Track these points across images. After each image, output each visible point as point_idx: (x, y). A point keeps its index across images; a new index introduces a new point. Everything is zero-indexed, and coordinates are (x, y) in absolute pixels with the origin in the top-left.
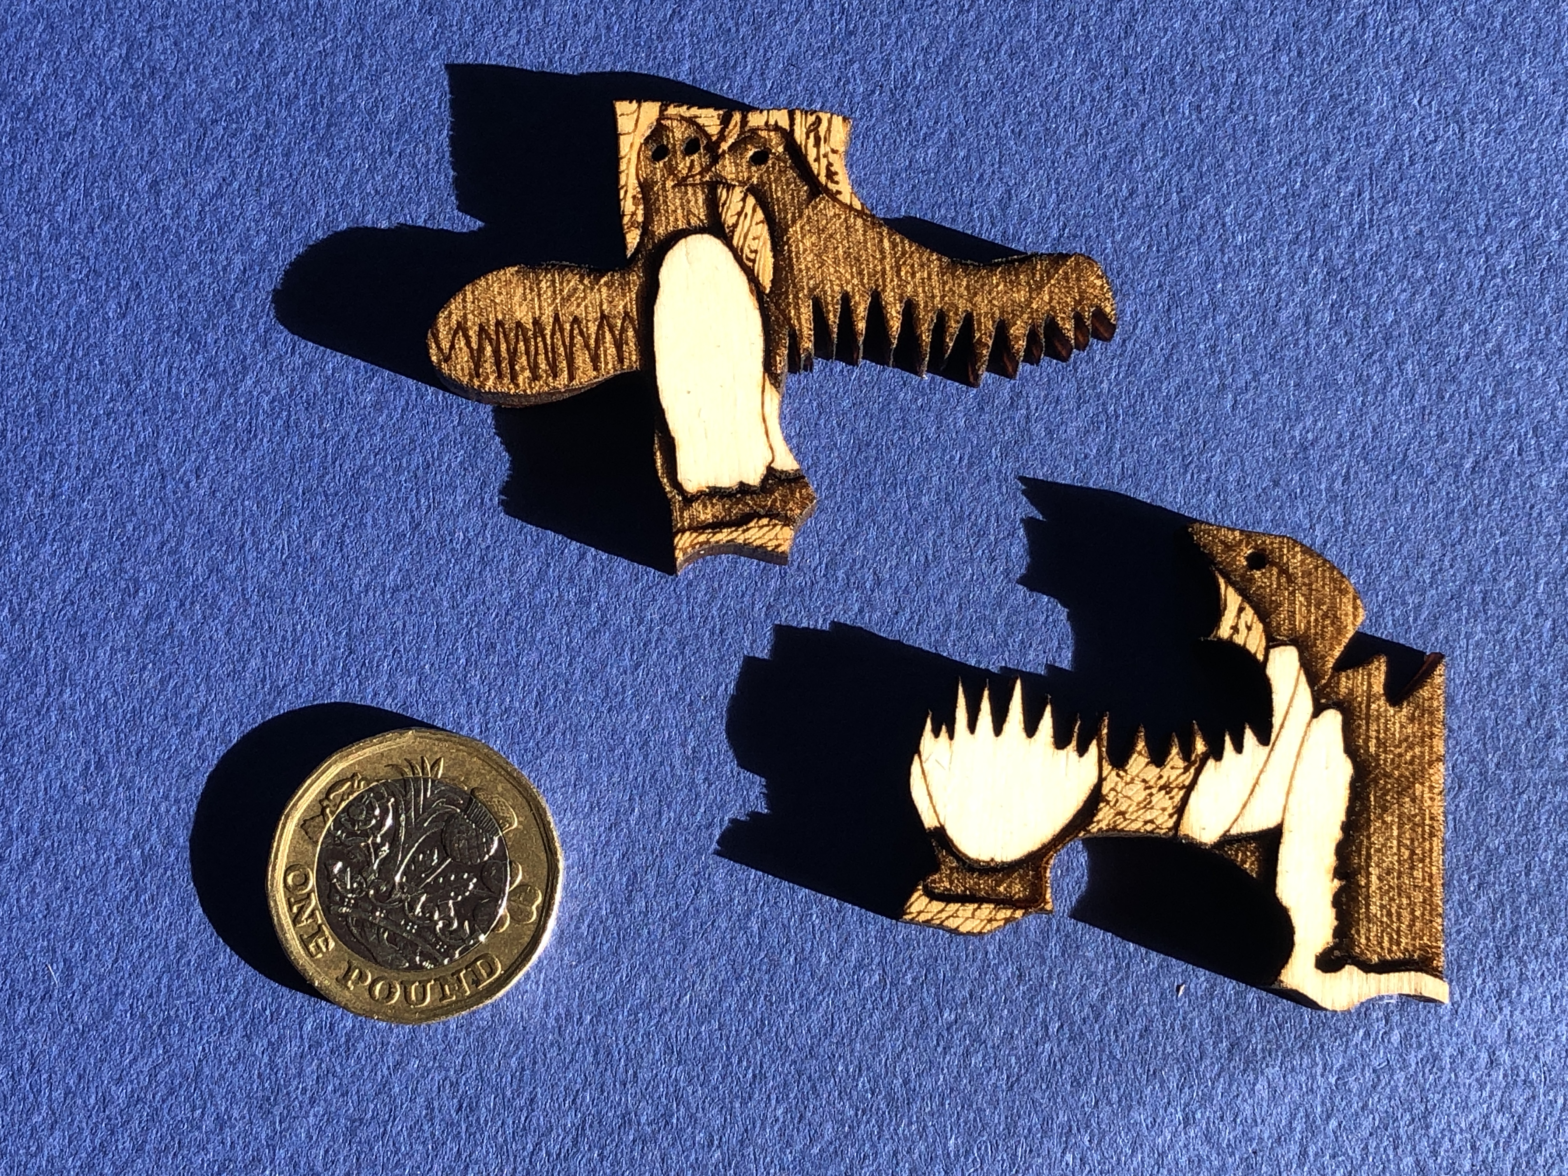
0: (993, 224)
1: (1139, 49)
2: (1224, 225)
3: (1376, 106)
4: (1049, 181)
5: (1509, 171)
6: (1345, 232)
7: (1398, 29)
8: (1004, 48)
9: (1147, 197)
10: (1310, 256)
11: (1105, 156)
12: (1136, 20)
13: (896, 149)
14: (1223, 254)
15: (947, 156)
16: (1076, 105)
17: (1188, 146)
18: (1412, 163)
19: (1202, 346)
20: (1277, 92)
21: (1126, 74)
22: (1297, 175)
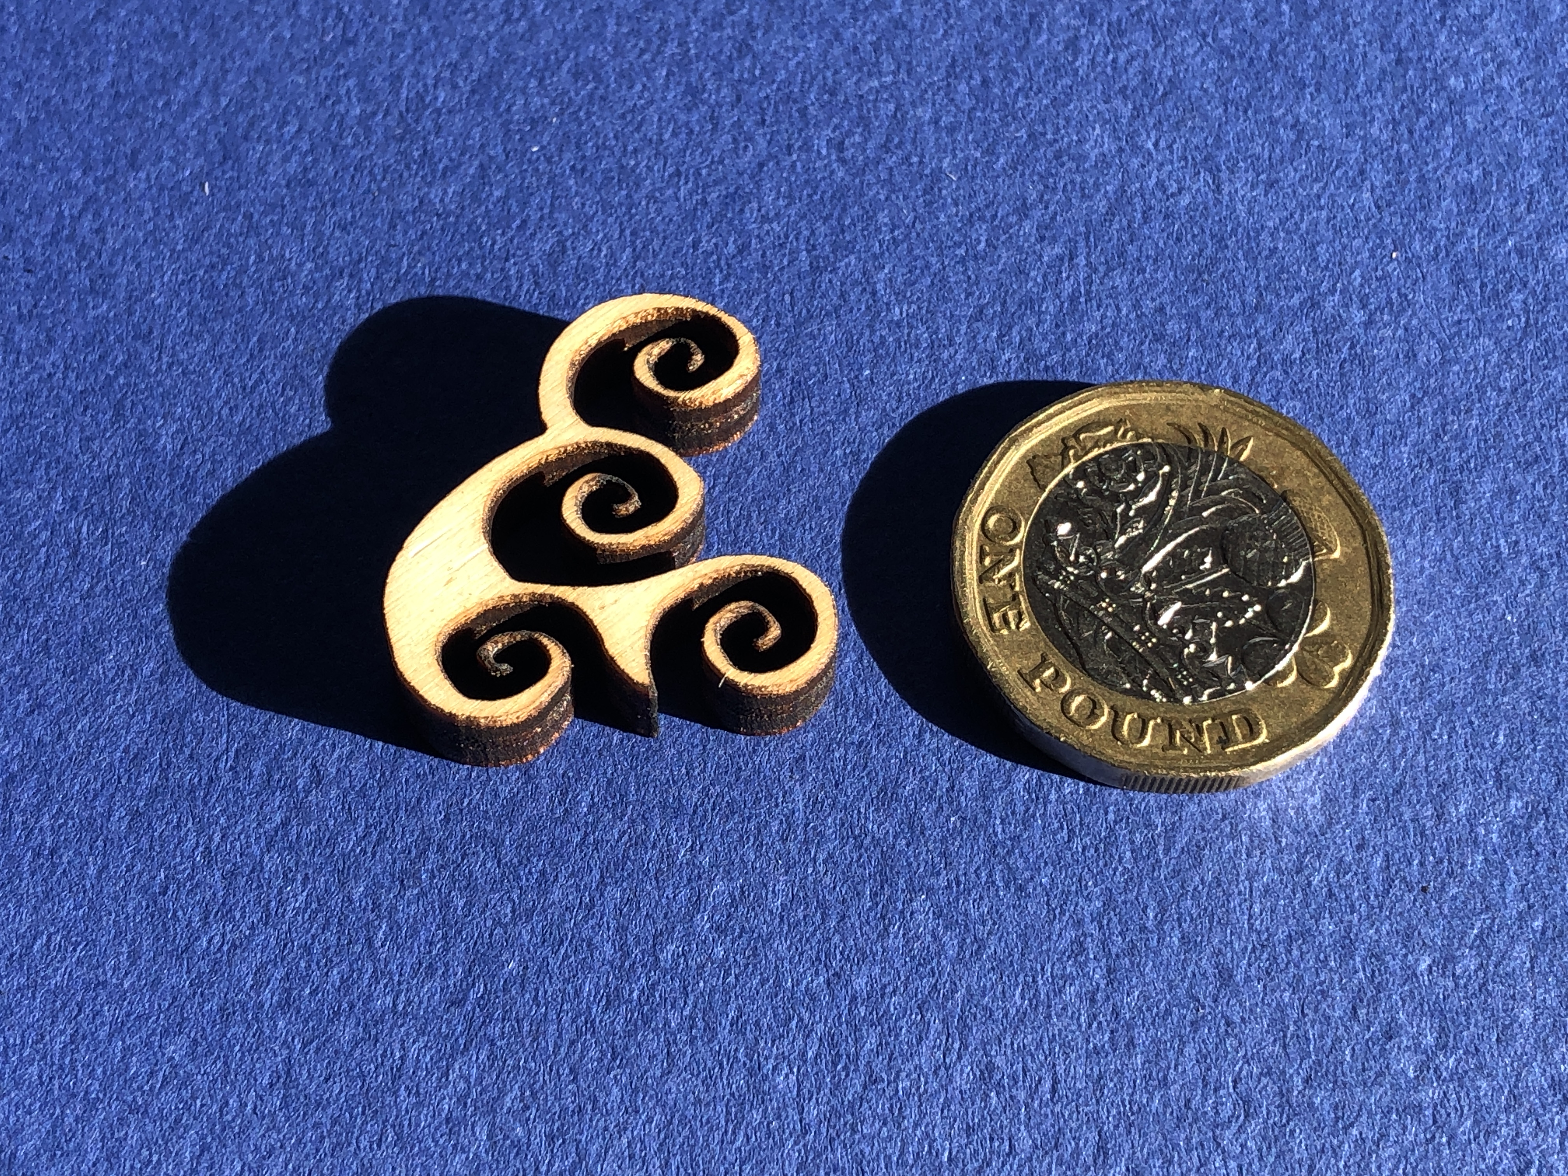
0: (536, 283)
1: (757, 73)
2: (874, 293)
3: (1093, 148)
4: (622, 231)
5: (1288, 232)
6: (1050, 307)
7: (1122, 57)
8: (565, 67)
9: (764, 255)
10: (1000, 336)
11: (704, 202)
12: (754, 38)
13: (403, 185)
14: (873, 332)
15: (475, 198)
16: (666, 136)
17: (824, 192)
18: (1146, 219)
19: (838, 452)
20: (952, 130)
21: (739, 99)
22: (981, 232)
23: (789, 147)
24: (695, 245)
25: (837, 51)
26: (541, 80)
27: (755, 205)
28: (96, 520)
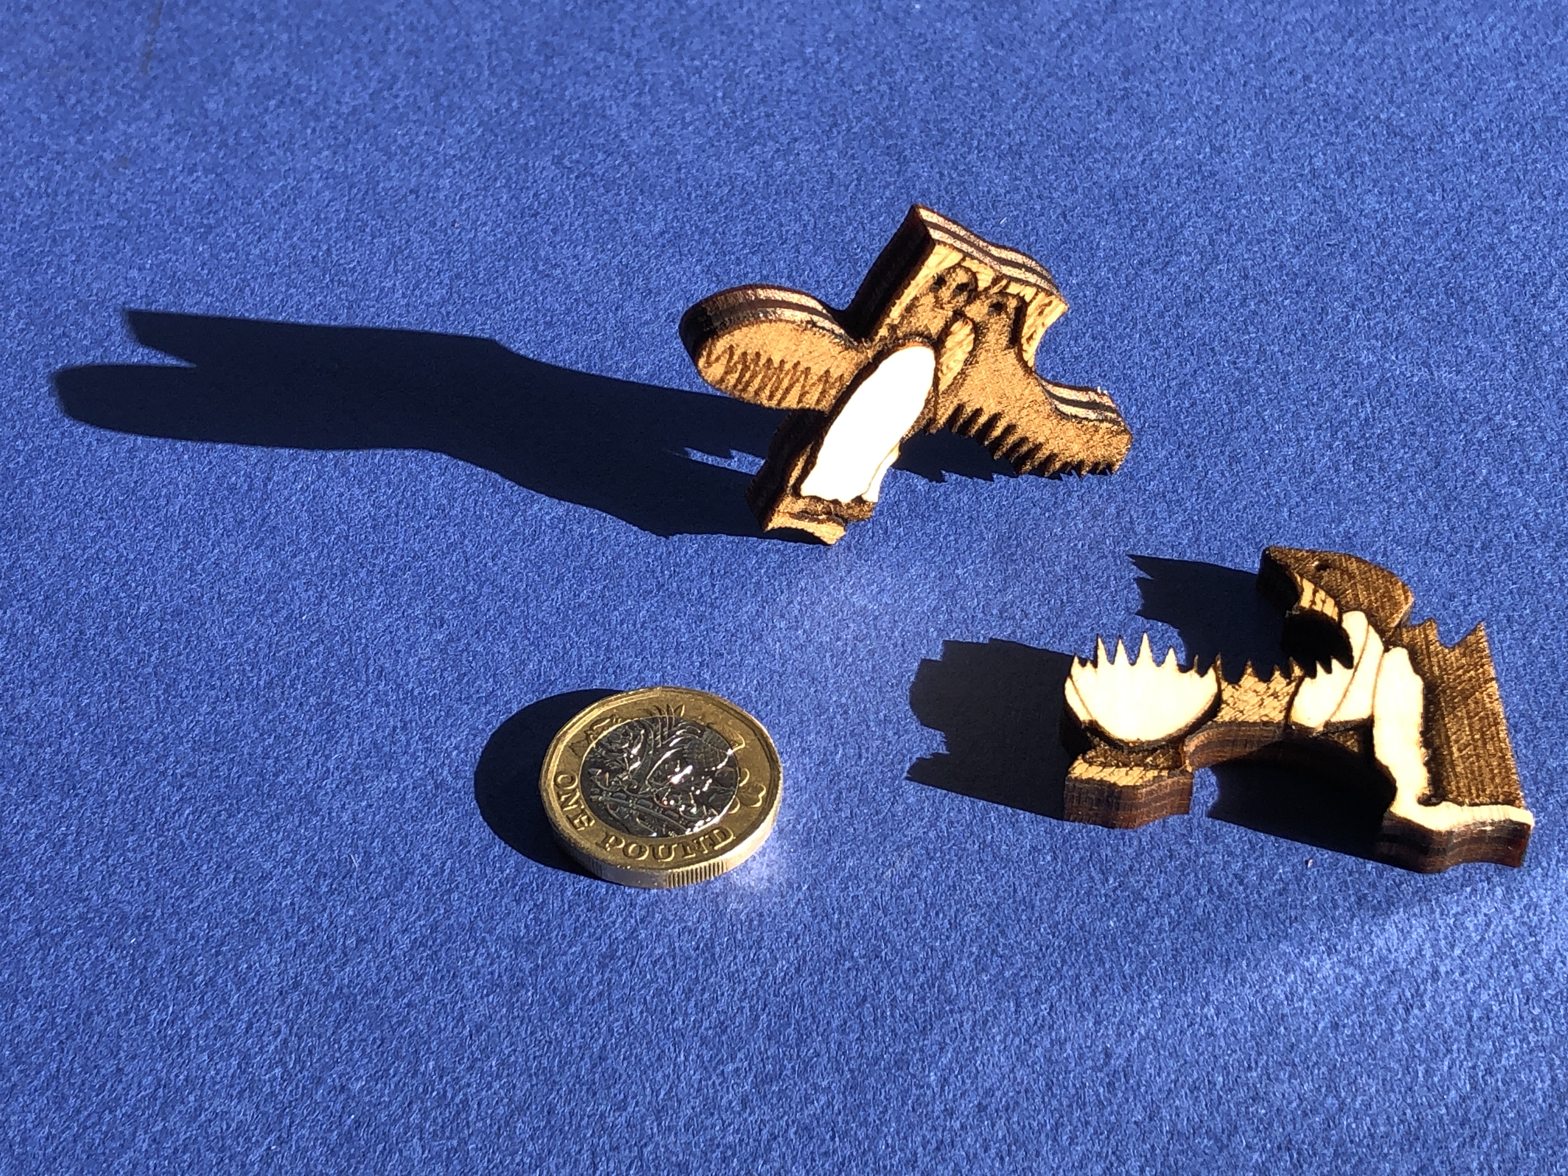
23: (1208, 364)
24: (1169, 403)
25: (1224, 324)
26: (1076, 341)
27: (1195, 387)
28: (894, 519)
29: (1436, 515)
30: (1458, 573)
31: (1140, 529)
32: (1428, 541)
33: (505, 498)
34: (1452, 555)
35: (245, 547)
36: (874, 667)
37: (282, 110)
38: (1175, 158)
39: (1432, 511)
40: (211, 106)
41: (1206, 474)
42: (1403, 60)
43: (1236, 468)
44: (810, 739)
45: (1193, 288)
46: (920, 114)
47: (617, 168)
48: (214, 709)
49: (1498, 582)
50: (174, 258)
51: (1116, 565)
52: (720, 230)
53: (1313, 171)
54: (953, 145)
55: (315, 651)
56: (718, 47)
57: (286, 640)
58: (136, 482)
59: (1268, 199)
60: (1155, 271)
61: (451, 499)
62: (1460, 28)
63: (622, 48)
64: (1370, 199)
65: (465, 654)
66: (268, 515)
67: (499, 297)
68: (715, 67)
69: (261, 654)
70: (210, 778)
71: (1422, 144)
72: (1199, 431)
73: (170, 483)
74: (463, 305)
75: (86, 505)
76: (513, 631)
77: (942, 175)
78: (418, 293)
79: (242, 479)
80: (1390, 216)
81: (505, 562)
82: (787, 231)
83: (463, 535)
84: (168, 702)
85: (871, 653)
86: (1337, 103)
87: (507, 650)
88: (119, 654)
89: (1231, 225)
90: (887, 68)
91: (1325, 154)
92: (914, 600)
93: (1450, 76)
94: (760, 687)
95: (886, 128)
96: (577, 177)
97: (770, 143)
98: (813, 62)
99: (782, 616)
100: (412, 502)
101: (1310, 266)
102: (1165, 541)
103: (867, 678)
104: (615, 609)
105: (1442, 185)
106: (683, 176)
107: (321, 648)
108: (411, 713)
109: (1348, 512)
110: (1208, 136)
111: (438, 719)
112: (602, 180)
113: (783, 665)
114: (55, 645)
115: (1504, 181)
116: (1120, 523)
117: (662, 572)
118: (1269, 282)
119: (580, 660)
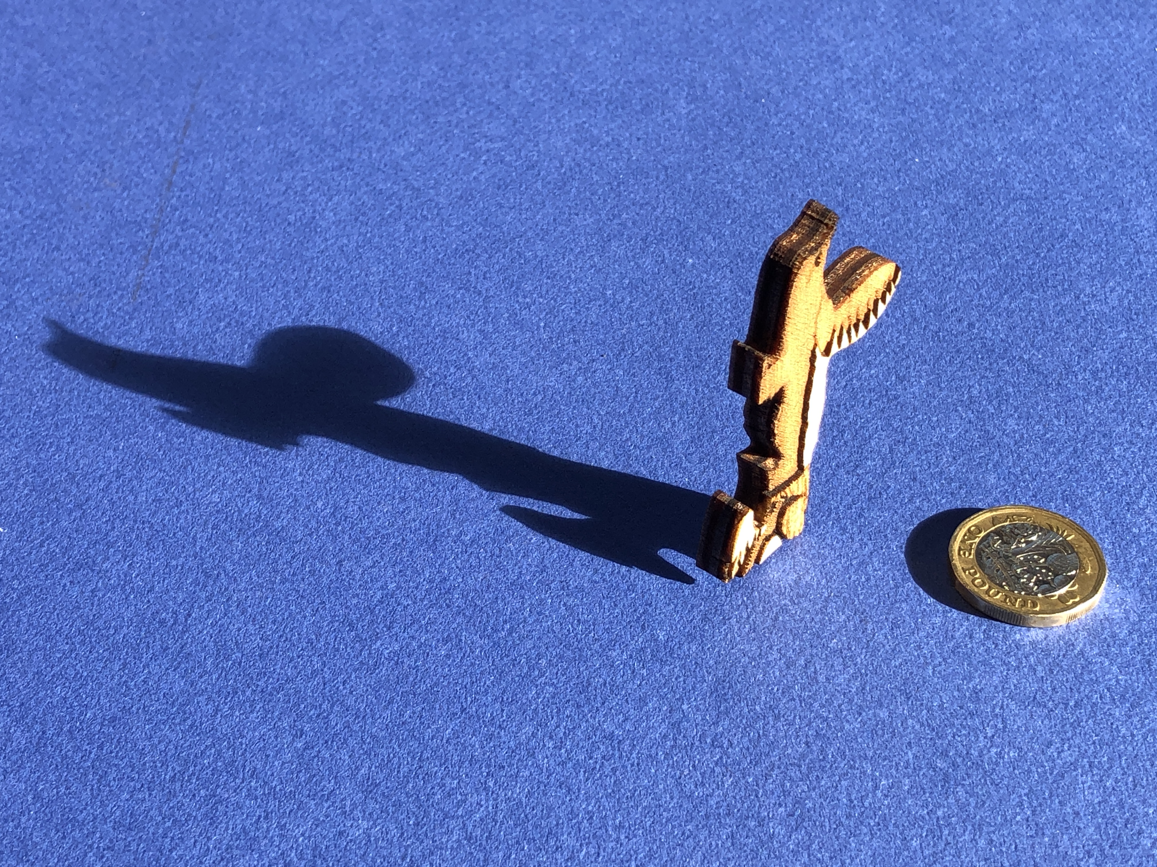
29: (1042, 677)
30: (1056, 725)
31: (821, 678)
32: (1035, 698)
33: (357, 636)
34: (1052, 710)
35: (167, 669)
36: (615, 782)
37: (228, 330)
38: (869, 384)
39: (1040, 673)
40: (179, 326)
41: (874, 635)
42: (1044, 313)
43: (897, 632)
44: (562, 838)
45: (874, 486)
46: (686, 343)
47: (462, 379)
48: (131, 797)
49: (1085, 734)
50: (140, 442)
51: (801, 706)
52: (533, 429)
53: (970, 397)
54: (707, 368)
55: (208, 754)
56: (544, 289)
57: (188, 743)
58: (94, 615)
59: (935, 419)
60: (848, 473)
61: (318, 636)
62: (1088, 290)
63: (475, 288)
64: (1011, 422)
65: (316, 760)
66: (186, 644)
67: (368, 477)
68: (540, 303)
69: (170, 754)
70: (124, 851)
71: (1054, 380)
72: (872, 600)
73: (118, 617)
74: (342, 483)
75: (57, 632)
76: (351, 742)
77: (697, 391)
78: (311, 472)
79: (170, 615)
80: (1025, 436)
81: (352, 686)
82: (581, 432)
83: (324, 664)
84: (100, 790)
85: (614, 770)
86: (992, 345)
87: (347, 757)
88: (69, 750)
89: (907, 438)
90: (665, 307)
91: (980, 385)
92: (649, 728)
93: (1079, 326)
94: (529, 795)
95: (660, 354)
96: (434, 385)
97: (575, 363)
98: (612, 301)
99: (551, 737)
100: (289, 636)
101: (963, 473)
102: (839, 689)
103: (609, 791)
104: (429, 727)
105: (1066, 412)
106: (510, 386)
107: (213, 750)
108: (272, 805)
109: (977, 671)
110: (894, 368)
111: (291, 811)
112: (451, 388)
113: (548, 778)
114: (24, 742)
115: (1113, 411)
116: (806, 673)
117: (466, 698)
118: (932, 484)
119: (399, 767)
